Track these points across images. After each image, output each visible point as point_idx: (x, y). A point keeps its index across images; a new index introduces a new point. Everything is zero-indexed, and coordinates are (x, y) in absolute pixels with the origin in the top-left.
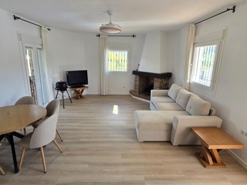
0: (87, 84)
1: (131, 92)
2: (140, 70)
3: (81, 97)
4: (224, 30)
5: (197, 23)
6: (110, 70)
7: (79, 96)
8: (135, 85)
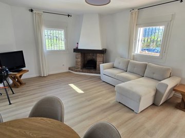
0: (25, 67)
1: (69, 69)
2: (80, 47)
3: (21, 84)
4: (172, 15)
5: (140, 9)
6: (47, 49)
7: (18, 84)
8: (77, 62)
